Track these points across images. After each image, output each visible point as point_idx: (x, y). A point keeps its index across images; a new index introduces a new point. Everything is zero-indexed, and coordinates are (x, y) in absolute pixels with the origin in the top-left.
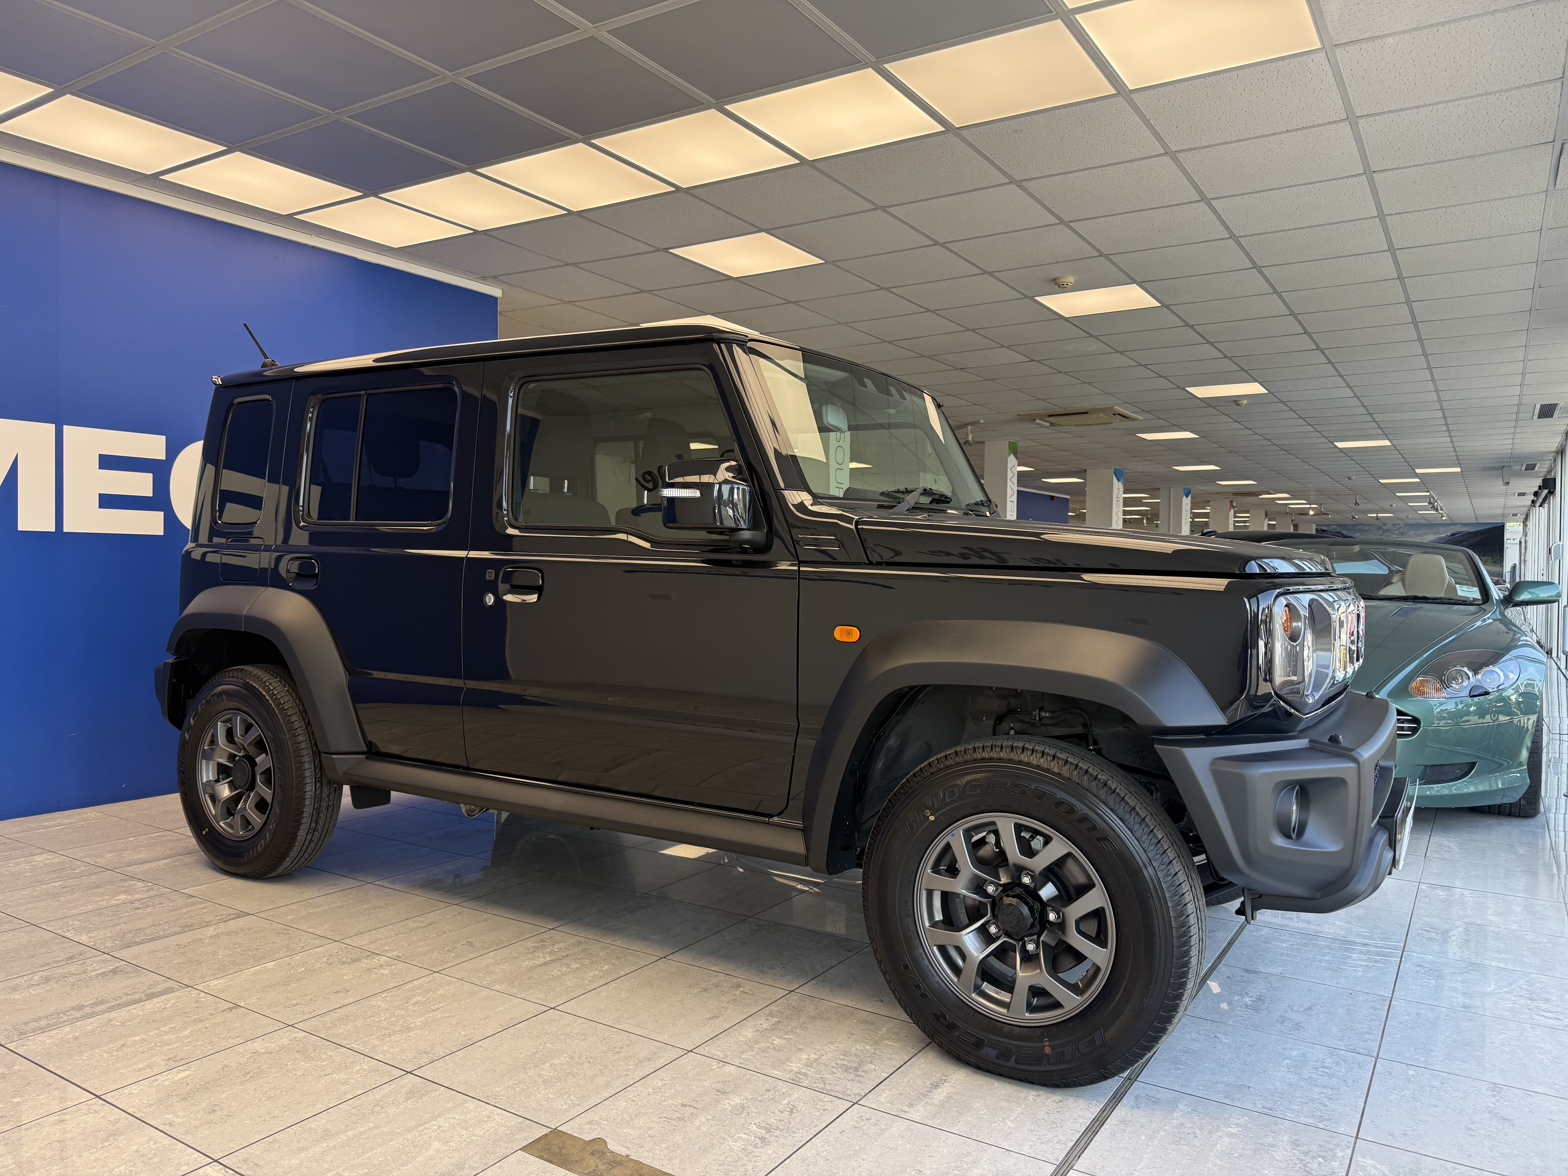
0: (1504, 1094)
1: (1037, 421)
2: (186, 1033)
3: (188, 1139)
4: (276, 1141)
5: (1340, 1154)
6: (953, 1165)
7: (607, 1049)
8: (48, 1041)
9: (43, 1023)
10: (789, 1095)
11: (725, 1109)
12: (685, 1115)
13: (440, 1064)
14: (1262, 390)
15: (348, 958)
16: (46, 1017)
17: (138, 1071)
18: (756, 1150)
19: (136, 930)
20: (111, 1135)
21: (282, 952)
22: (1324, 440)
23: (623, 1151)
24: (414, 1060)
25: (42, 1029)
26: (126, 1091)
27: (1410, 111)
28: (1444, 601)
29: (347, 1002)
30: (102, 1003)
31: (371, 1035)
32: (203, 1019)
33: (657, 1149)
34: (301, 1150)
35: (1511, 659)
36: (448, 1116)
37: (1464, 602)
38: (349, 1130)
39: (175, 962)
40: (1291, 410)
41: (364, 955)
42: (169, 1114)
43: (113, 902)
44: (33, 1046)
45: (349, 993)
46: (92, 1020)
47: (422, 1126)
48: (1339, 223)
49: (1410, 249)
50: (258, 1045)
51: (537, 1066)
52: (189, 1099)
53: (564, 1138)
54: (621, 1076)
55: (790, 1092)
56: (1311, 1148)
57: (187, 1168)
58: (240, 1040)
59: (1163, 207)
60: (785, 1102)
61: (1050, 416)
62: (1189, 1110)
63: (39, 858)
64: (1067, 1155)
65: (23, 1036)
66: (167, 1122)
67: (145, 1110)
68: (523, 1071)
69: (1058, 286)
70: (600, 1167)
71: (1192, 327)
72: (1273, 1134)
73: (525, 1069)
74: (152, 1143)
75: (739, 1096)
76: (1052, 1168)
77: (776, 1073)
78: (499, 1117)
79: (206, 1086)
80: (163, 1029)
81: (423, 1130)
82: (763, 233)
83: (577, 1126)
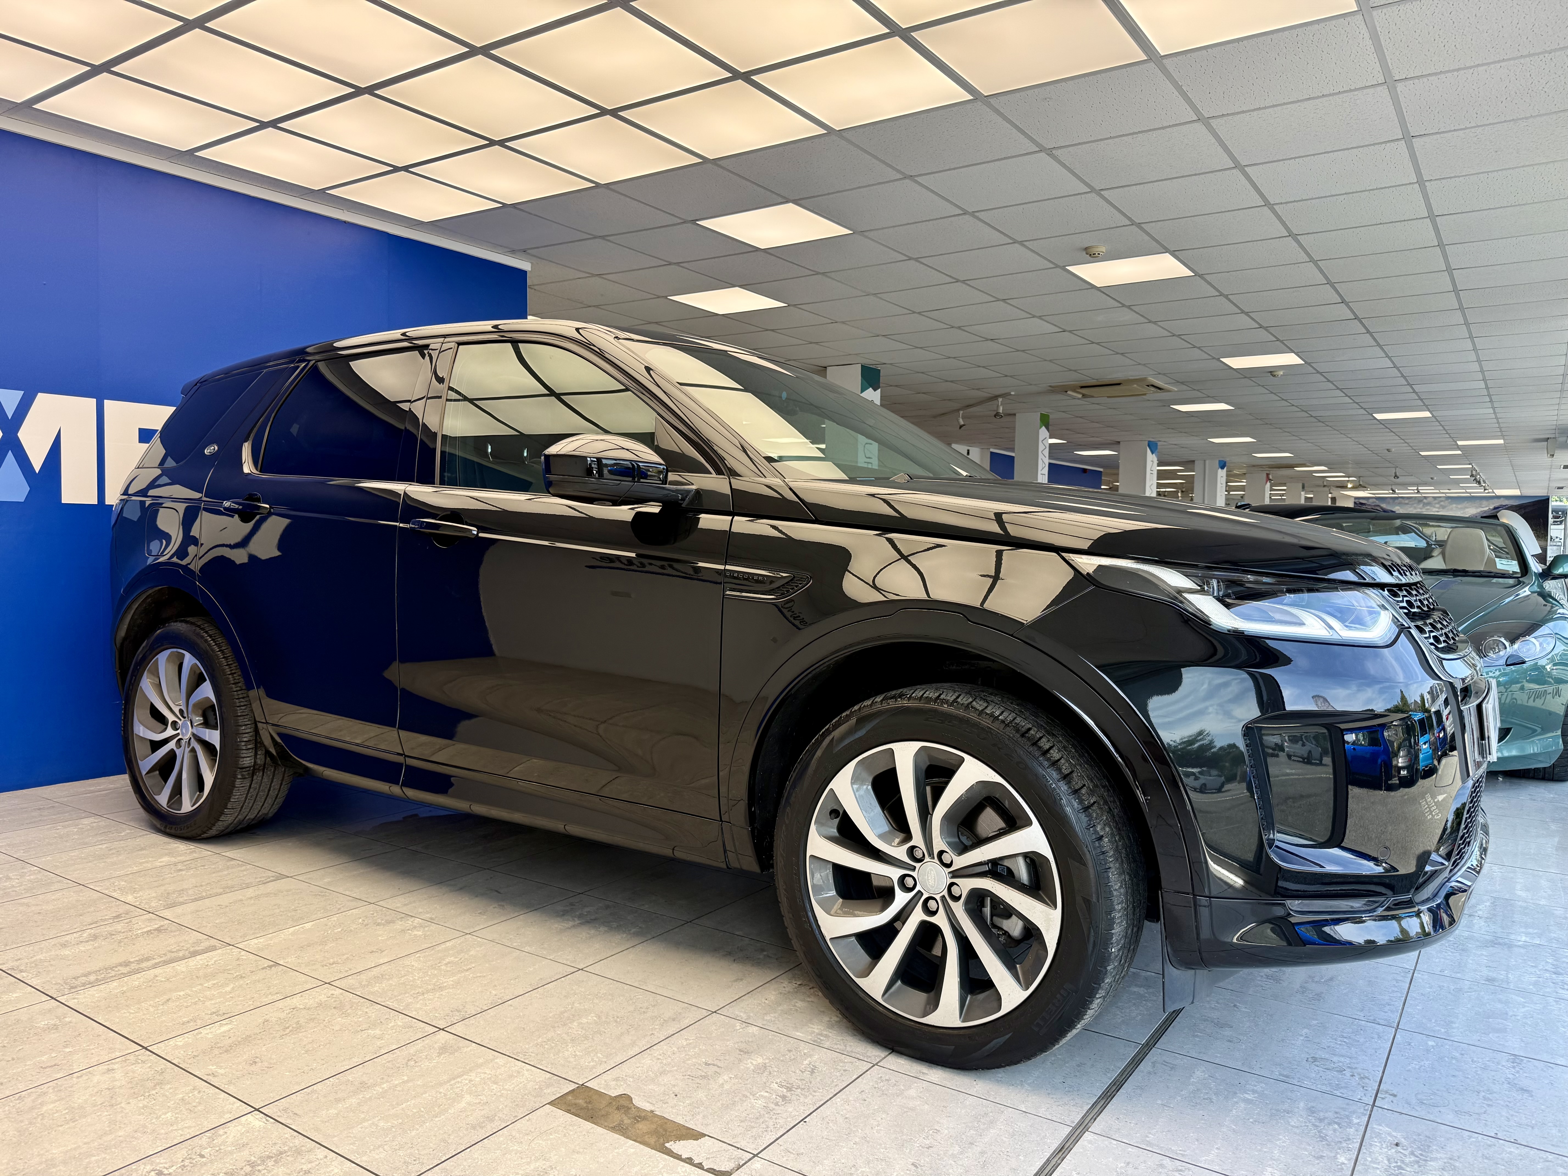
0: (1524, 1065)
1: (1069, 392)
2: (228, 989)
3: (230, 1089)
4: (313, 1092)
5: (1355, 1121)
6: (970, 1125)
7: (633, 1009)
8: (97, 995)
9: (92, 978)
10: (811, 1056)
11: (748, 1068)
12: (709, 1073)
13: (471, 1022)
14: (1299, 361)
15: (382, 920)
16: (95, 972)
17: (183, 1024)
18: (777, 1108)
19: (179, 891)
20: (158, 1084)
21: (319, 913)
22: (1362, 411)
23: (647, 1107)
24: (446, 1017)
25: (90, 983)
26: (171, 1043)
27: (1450, 74)
28: (1483, 574)
29: (382, 961)
30: (147, 959)
31: (405, 993)
32: (244, 975)
33: (680, 1105)
34: (338, 1101)
35: (1547, 631)
36: (479, 1070)
37: (1503, 575)
38: (383, 1083)
39: (217, 922)
40: (1329, 381)
41: (399, 917)
42: (213, 1065)
43: (158, 864)
44: (83, 999)
45: (384, 953)
46: (138, 975)
47: (454, 1079)
48: (1377, 189)
49: (1451, 216)
50: (296, 1001)
51: (565, 1025)
52: (232, 1051)
53: (590, 1094)
54: (647, 1035)
55: (812, 1053)
56: (1326, 1115)
57: (230, 1116)
58: (279, 997)
59: (1195, 175)
60: (807, 1062)
61: (1082, 387)
62: (1206, 1076)
63: (86, 821)
64: (1083, 1117)
65: (73, 990)
66: (211, 1073)
67: (190, 1061)
68: (552, 1029)
69: (1091, 255)
70: (625, 1122)
71: (1226, 297)
72: (1289, 1101)
73: (554, 1027)
74: (196, 1093)
75: (761, 1056)
76: (1067, 1130)
77: (799, 1034)
78: (528, 1072)
79: (247, 1040)
80: (206, 985)
81: (455, 1084)
82: (791, 204)
83: (603, 1082)
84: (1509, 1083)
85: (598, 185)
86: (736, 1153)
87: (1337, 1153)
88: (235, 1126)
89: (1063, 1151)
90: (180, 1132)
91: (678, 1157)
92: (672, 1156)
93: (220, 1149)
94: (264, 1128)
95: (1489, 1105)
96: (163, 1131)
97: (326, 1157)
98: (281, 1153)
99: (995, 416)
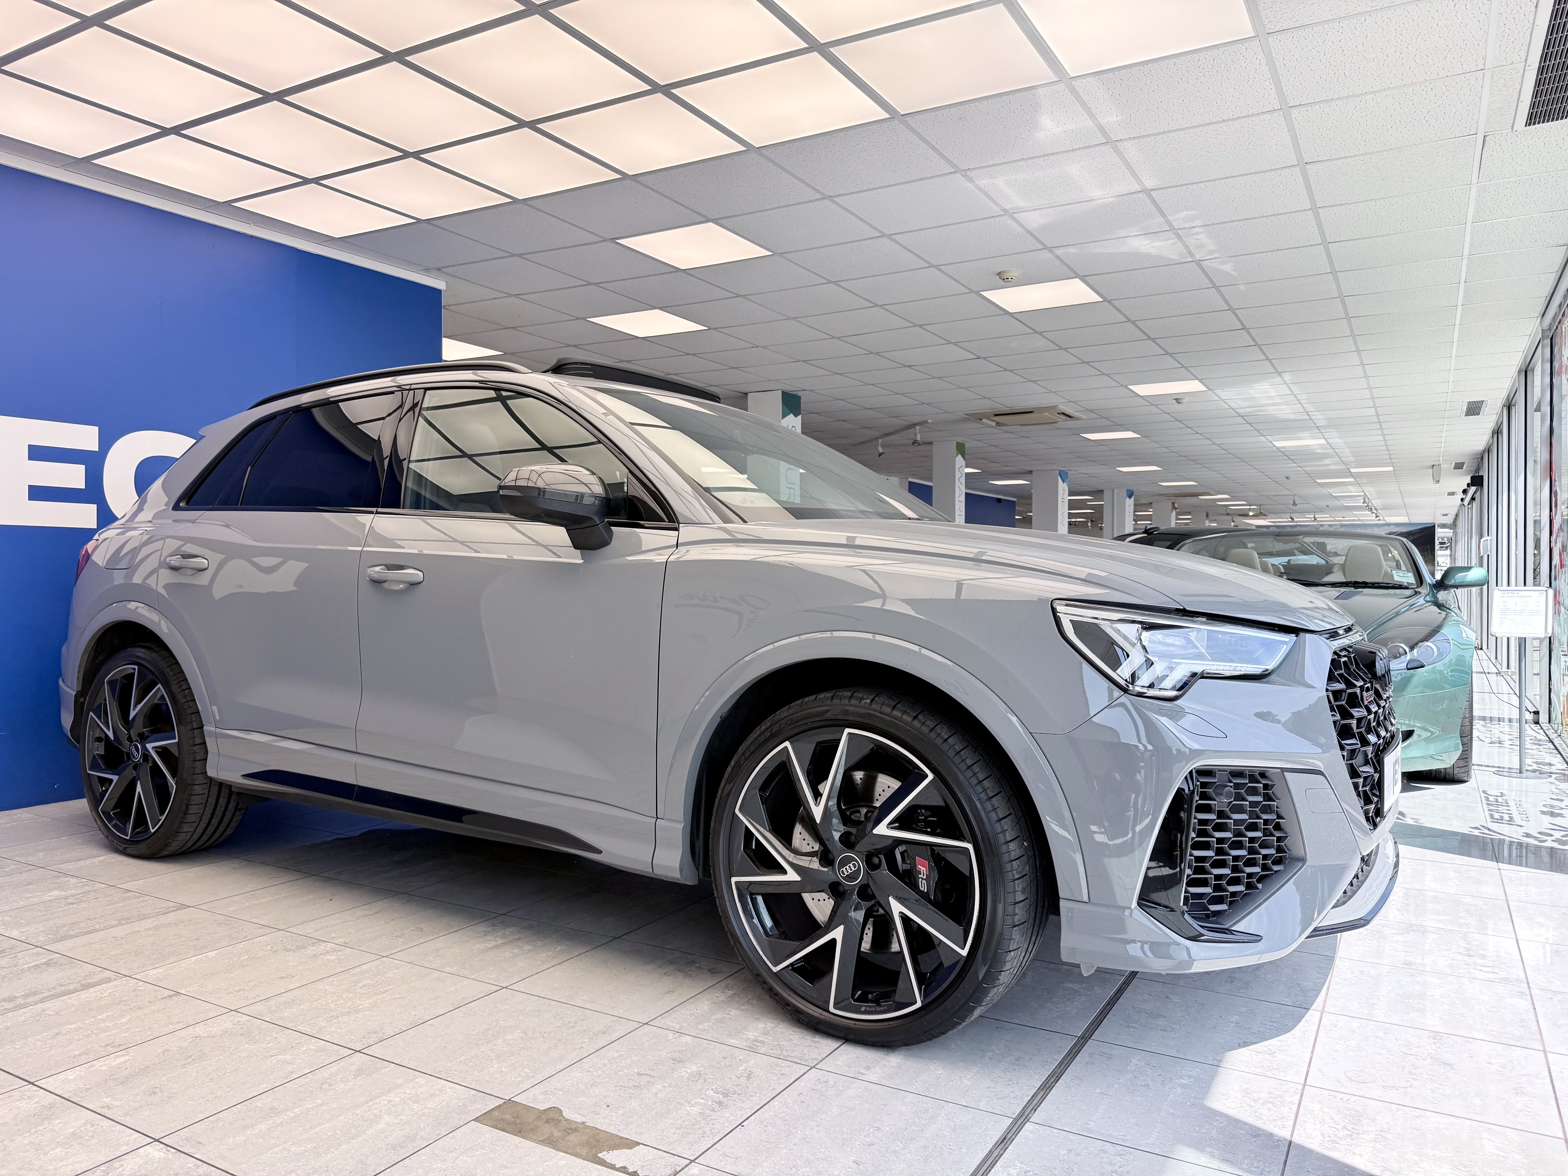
0: (1445, 1041)
1: (983, 421)
2: (124, 1020)
3: (128, 1121)
4: (218, 1119)
5: (1289, 1100)
6: (911, 1121)
7: (561, 1024)
10: (746, 1062)
11: (682, 1077)
12: (642, 1083)
13: (390, 1043)
14: (1202, 388)
15: (292, 946)
17: (74, 1057)
18: (713, 1113)
19: (70, 924)
20: (46, 1119)
21: (224, 941)
22: (1262, 440)
23: (578, 1118)
24: (362, 1039)
26: (61, 1077)
27: (1340, 102)
28: (1382, 585)
29: (292, 987)
30: (35, 994)
31: (318, 1017)
32: (141, 1006)
33: (613, 1116)
34: (246, 1127)
35: (1444, 636)
36: (399, 1091)
37: (1400, 586)
38: (295, 1108)
39: (112, 953)
40: (1230, 408)
41: (310, 943)
42: (107, 1097)
43: (46, 898)
45: (294, 979)
46: (24, 1010)
47: (372, 1101)
48: (1274, 215)
49: (1342, 243)
50: (199, 1030)
51: (489, 1042)
52: (128, 1082)
53: (518, 1108)
54: (575, 1049)
55: (748, 1059)
56: (1261, 1096)
57: (126, 1148)
58: (180, 1026)
60: (742, 1068)
61: (996, 415)
62: (1143, 1064)
64: (1023, 1109)
66: (105, 1105)
67: (83, 1095)
68: (476, 1047)
69: (1004, 280)
70: (556, 1134)
71: (1133, 322)
73: (477, 1045)
74: (89, 1126)
75: (695, 1064)
76: (1009, 1121)
77: (733, 1042)
78: (450, 1090)
79: (146, 1070)
80: (100, 1017)
81: (373, 1105)
82: (711, 224)
83: (531, 1096)
84: (1432, 1058)
85: (515, 200)
86: (672, 1160)
88: (133, 1158)
89: (1004, 1141)
90: (71, 1167)
91: (612, 1167)
92: (604, 1166)
94: (164, 1158)
95: (1414, 1079)
96: (51, 1167)
99: (913, 443)
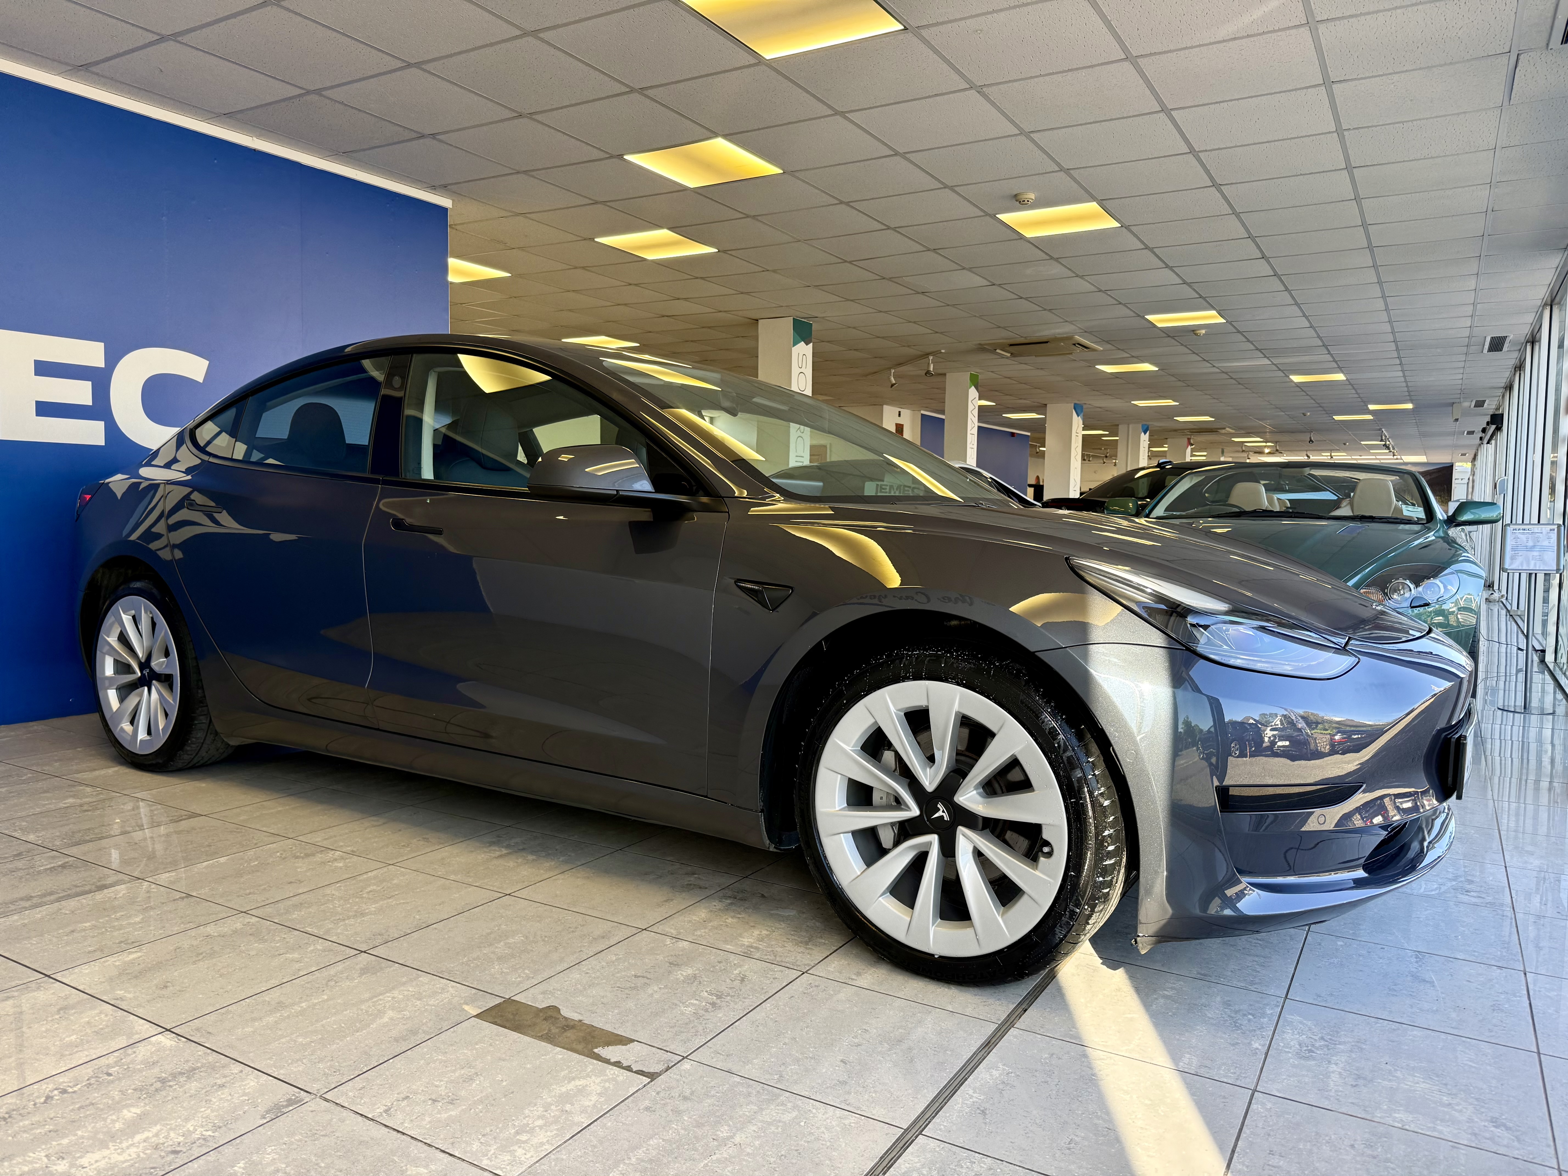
0: (1426, 960)
1: (997, 351)
2: (137, 919)
3: (140, 1012)
4: (228, 1012)
5: (1269, 1012)
6: (898, 1024)
7: (561, 929)
10: (740, 966)
11: (677, 979)
12: (638, 985)
13: (394, 945)
14: (1220, 320)
15: (301, 853)
17: (89, 952)
18: (706, 1014)
19: (84, 830)
20: (62, 1009)
21: (235, 848)
22: (1281, 374)
23: (576, 1017)
24: (368, 941)
26: (76, 971)
27: (1370, 16)
28: (1390, 520)
29: (300, 891)
30: (51, 894)
31: (325, 920)
32: (154, 907)
33: (609, 1015)
34: (254, 1020)
35: (1452, 573)
36: (402, 988)
37: (1409, 521)
38: (302, 1002)
39: (125, 858)
40: (1248, 341)
41: (318, 851)
42: (121, 990)
43: (62, 805)
45: (302, 884)
46: (40, 909)
47: (376, 997)
48: (1298, 137)
49: (1368, 168)
50: (211, 929)
51: (491, 945)
52: (141, 977)
53: (517, 1006)
54: (575, 952)
56: (1241, 1007)
57: (138, 1037)
58: (192, 925)
59: (1123, 118)
60: (737, 972)
61: (1011, 345)
64: (1008, 1015)
66: (118, 997)
67: (96, 987)
68: (478, 949)
69: (1019, 202)
70: (553, 1031)
71: (1151, 250)
72: (1206, 996)
73: (479, 947)
74: (103, 1016)
75: (691, 967)
76: (995, 1026)
77: (728, 947)
78: (452, 988)
79: (158, 966)
80: (113, 916)
81: (377, 1001)
82: (721, 138)
83: (530, 996)
84: (1412, 976)
86: (665, 1056)
87: (1252, 1040)
88: (145, 1046)
89: (989, 1045)
90: (86, 1053)
91: (607, 1061)
92: (600, 1061)
93: (129, 1068)
94: (176, 1047)
95: (1393, 995)
96: (67, 1053)
97: (241, 1071)
98: (195, 1069)
99: (926, 374)
